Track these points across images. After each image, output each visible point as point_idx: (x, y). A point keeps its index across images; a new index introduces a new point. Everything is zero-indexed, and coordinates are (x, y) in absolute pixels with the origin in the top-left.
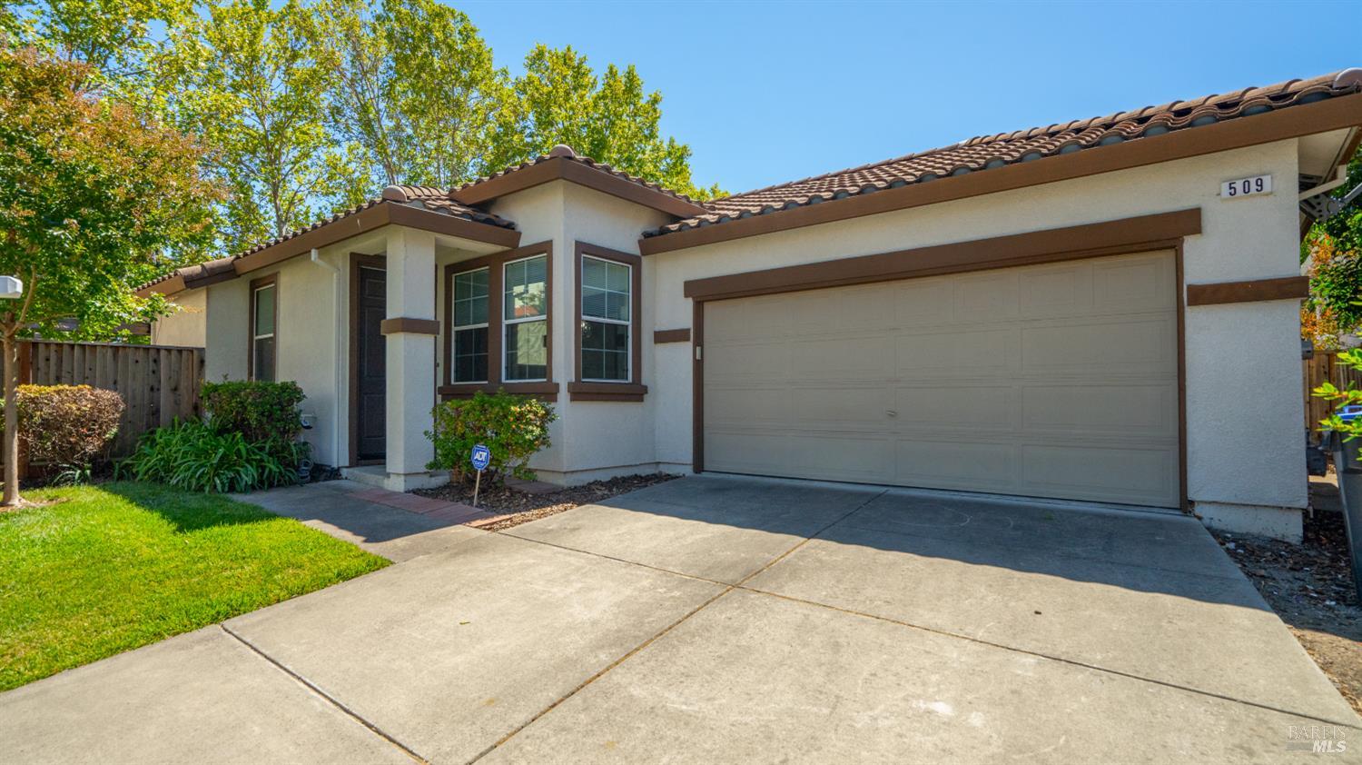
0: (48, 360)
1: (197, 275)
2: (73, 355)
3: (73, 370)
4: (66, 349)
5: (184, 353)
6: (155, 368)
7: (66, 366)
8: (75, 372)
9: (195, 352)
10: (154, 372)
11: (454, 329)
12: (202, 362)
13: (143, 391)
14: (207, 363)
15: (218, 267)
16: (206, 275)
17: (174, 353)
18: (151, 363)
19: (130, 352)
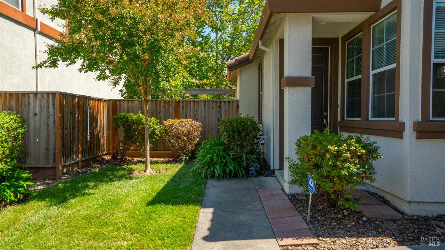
0: (183, 108)
1: (233, 64)
2: (191, 105)
3: (191, 112)
4: (188, 102)
5: (231, 103)
6: (220, 110)
7: (189, 111)
8: (192, 113)
9: (235, 102)
10: (219, 112)
11: (347, 81)
12: (238, 107)
13: (215, 121)
14: (240, 107)
15: (242, 59)
16: (237, 63)
17: (227, 103)
18: (218, 108)
19: (210, 103)
